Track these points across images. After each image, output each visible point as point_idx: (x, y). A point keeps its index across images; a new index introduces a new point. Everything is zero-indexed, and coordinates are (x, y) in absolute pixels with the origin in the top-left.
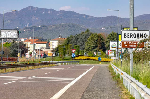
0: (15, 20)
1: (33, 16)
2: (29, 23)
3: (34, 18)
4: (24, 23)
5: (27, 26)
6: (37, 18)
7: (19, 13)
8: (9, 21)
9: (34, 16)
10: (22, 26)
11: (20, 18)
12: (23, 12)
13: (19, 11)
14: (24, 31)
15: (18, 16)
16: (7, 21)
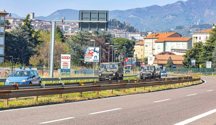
0: (179, 15)
1: (206, 9)
2: (199, 20)
3: (208, 13)
4: (192, 19)
5: (197, 23)
6: (212, 13)
7: (186, 4)
8: (170, 17)
9: (208, 10)
10: (189, 23)
11: (186, 13)
12: (192, 3)
13: (185, 2)
14: (191, 30)
15: (183, 9)
16: (167, 17)
